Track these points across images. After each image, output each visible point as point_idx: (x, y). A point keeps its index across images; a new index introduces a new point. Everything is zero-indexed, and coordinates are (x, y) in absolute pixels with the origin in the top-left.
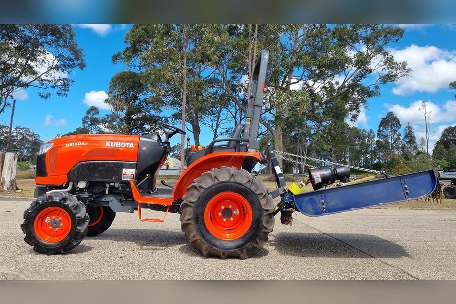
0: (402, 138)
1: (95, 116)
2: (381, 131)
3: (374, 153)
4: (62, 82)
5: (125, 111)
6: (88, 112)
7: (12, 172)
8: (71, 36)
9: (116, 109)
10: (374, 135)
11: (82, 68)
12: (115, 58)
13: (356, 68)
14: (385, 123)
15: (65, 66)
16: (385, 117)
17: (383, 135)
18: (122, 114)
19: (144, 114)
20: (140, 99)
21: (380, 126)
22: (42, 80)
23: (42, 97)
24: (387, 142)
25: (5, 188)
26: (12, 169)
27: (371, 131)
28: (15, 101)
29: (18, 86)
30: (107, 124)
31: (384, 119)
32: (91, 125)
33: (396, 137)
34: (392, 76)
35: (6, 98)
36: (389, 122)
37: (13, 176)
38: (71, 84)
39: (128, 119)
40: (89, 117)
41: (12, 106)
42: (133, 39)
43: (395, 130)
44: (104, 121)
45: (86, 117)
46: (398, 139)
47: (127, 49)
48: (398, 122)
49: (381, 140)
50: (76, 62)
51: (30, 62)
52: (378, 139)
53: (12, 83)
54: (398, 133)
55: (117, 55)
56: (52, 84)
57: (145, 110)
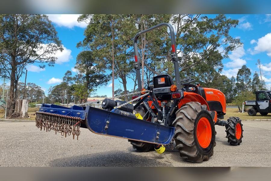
0: (252, 81)
1: (70, 76)
2: (239, 77)
3: (235, 91)
4: (51, 59)
5: (85, 73)
6: (66, 74)
7: (26, 109)
8: (55, 34)
9: (81, 72)
10: (235, 80)
11: (61, 51)
12: (79, 45)
13: (211, 45)
14: (241, 72)
15: (52, 50)
16: (241, 68)
17: (239, 79)
19: (96, 74)
20: (93, 65)
21: (238, 74)
22: (41, 59)
23: (41, 67)
24: (243, 83)
25: (23, 117)
26: (26, 107)
27: (233, 77)
28: (27, 70)
29: (28, 62)
30: (76, 80)
31: (240, 70)
32: (68, 81)
33: (248, 81)
35: (22, 70)
36: (243, 72)
37: (26, 111)
38: (56, 60)
39: (87, 77)
40: (67, 76)
41: (26, 73)
42: (87, 34)
43: (248, 76)
44: (75, 79)
45: (65, 77)
46: (250, 81)
47: (85, 39)
48: (249, 71)
49: (239, 83)
50: (58, 48)
51: (34, 49)
52: (237, 82)
53: (25, 61)
54: (249, 78)
55: (79, 43)
56: (46, 60)
57: (96, 71)
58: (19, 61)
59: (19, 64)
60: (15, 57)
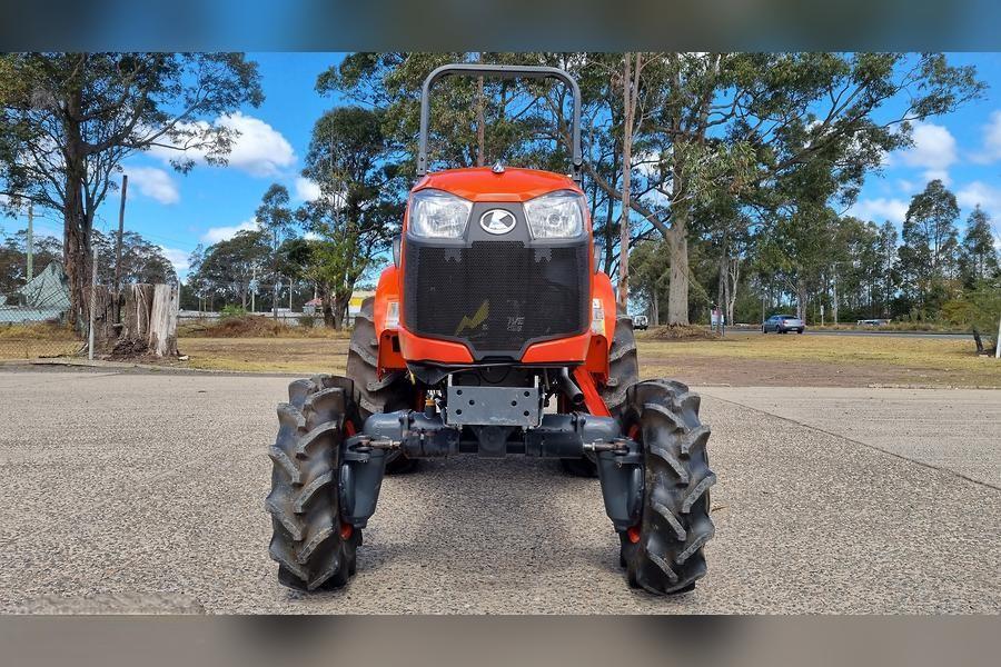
0: (960, 240)
1: (281, 207)
2: (911, 225)
3: (894, 276)
4: (215, 135)
5: (345, 194)
6: (268, 198)
7: (169, 323)
9: (326, 190)
10: (895, 235)
11: (256, 105)
12: (325, 82)
13: (857, 86)
14: (920, 205)
15: (220, 101)
16: (921, 192)
17: (915, 234)
18: (340, 200)
19: (385, 199)
20: (374, 167)
21: (909, 215)
22: (177, 133)
23: (178, 168)
24: (925, 249)
25: (159, 353)
26: (169, 317)
27: (888, 226)
28: (125, 177)
29: (127, 145)
30: (309, 222)
31: (918, 198)
32: (275, 224)
33: (946, 238)
34: (940, 101)
35: (107, 173)
36: (931, 205)
37: (170, 329)
38: (234, 138)
39: (352, 211)
40: (271, 207)
41: (121, 187)
43: (946, 222)
44: (302, 215)
45: (263, 209)
46: (952, 242)
47: (348, 60)
48: (953, 203)
49: (912, 246)
50: (242, 91)
51: (150, 95)
52: (904, 244)
53: (117, 140)
54: (952, 229)
55: (327, 74)
56: (196, 140)
57: (388, 190)
58: (93, 142)
59: (95, 151)
60: (78, 122)
